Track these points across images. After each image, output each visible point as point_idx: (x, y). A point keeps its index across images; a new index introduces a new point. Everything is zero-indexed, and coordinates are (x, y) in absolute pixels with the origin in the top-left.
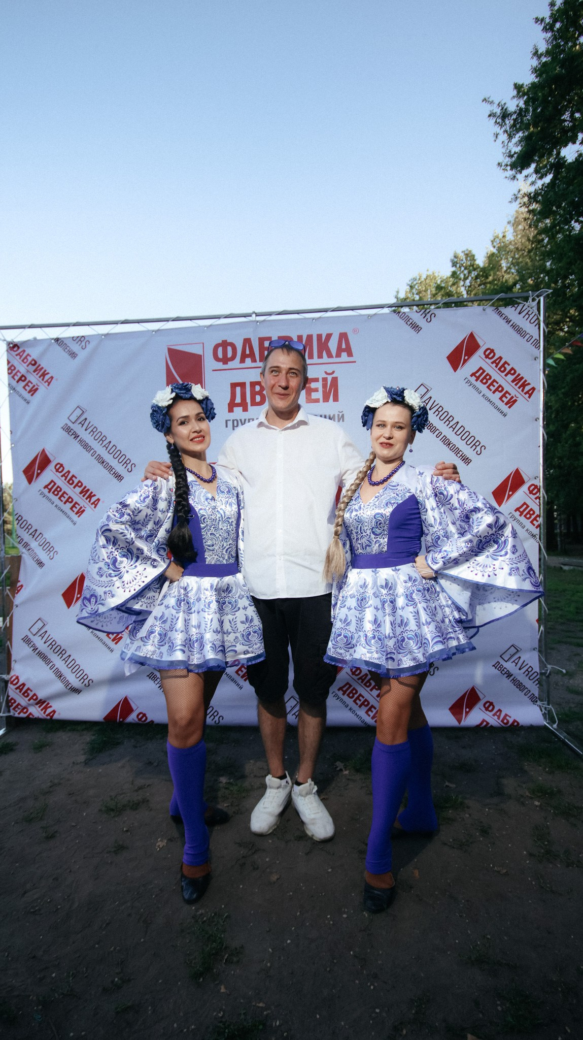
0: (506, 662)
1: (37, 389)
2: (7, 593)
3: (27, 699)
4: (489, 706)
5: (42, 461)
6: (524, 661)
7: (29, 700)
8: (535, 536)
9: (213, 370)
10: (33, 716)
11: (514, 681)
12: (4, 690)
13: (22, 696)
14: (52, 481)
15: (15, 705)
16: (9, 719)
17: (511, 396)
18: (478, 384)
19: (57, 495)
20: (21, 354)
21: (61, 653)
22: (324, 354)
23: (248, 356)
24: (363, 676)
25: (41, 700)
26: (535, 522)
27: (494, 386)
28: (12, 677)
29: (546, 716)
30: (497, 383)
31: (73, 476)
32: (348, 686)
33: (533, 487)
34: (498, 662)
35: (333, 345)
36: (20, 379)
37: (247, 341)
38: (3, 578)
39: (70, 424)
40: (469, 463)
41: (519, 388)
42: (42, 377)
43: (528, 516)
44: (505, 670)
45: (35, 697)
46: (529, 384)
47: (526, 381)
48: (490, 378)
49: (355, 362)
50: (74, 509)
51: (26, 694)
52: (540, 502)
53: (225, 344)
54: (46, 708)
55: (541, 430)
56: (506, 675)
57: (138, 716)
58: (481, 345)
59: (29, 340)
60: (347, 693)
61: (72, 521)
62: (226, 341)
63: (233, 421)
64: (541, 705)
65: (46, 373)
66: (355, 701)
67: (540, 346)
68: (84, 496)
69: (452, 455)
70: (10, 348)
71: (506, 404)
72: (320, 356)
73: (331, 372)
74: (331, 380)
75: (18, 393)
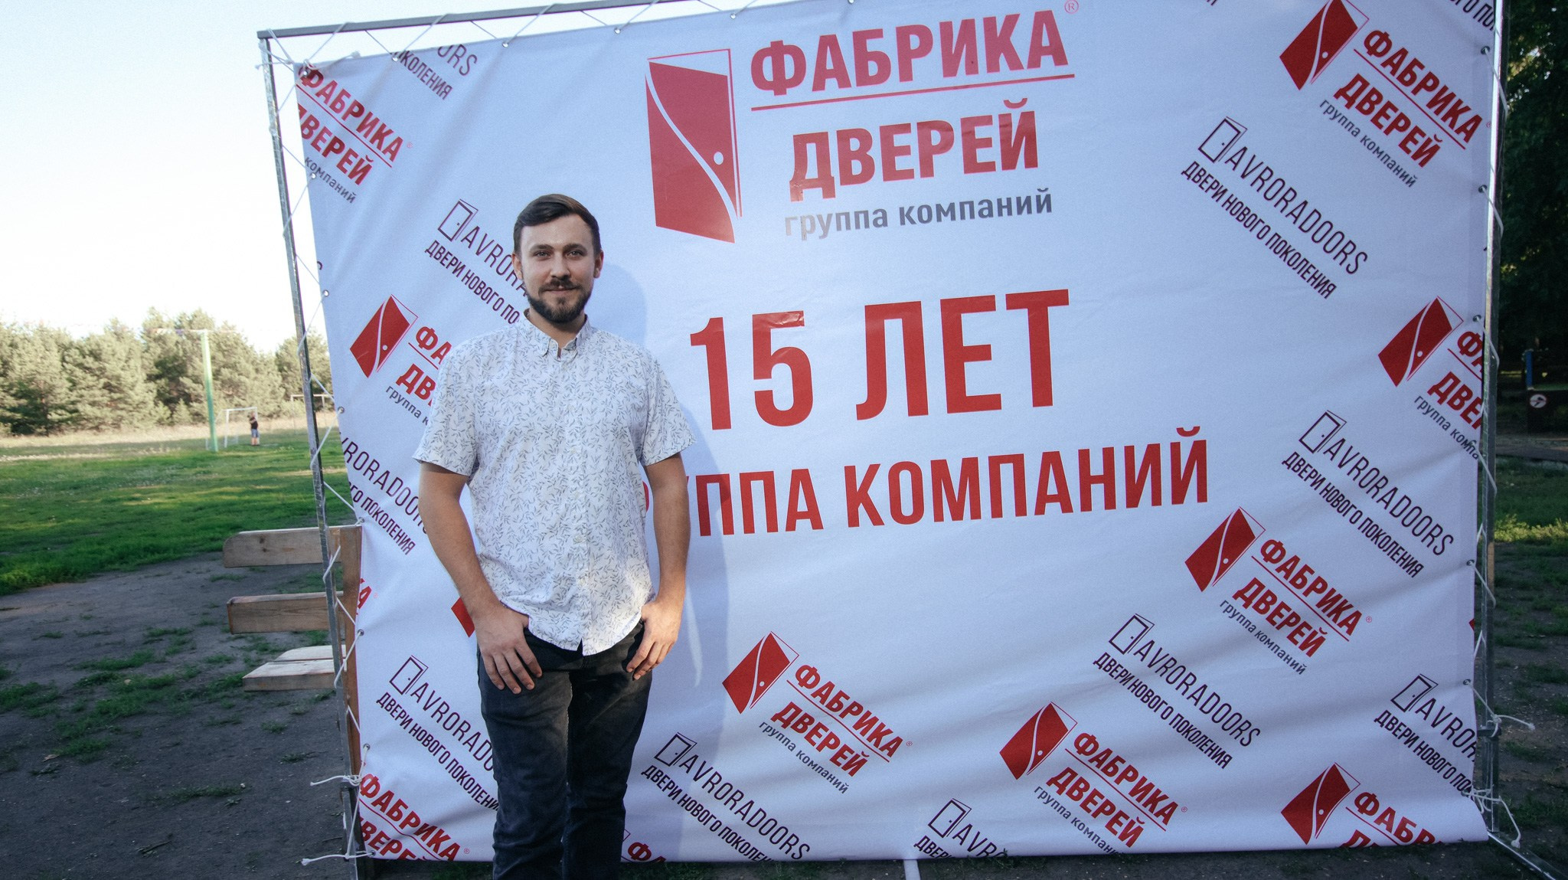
0: (1404, 710)
1: (368, 168)
3: (397, 824)
4: (1367, 803)
5: (390, 324)
6: (1443, 708)
7: (402, 826)
8: (1470, 444)
9: (753, 109)
10: (413, 856)
11: (1422, 750)
12: (350, 806)
13: (388, 817)
14: (414, 368)
15: (373, 836)
16: (363, 862)
17: (1426, 138)
18: (1353, 114)
19: (425, 397)
20: (328, 92)
21: (459, 729)
22: (1002, 60)
23: (831, 74)
24: (1100, 753)
25: (426, 825)
26: (1471, 415)
27: (1388, 117)
28: (364, 780)
29: (1490, 819)
30: (1395, 109)
32: (1069, 774)
33: (1469, 339)
34: (1387, 712)
35: (1021, 40)
36: (330, 148)
37: (828, 43)
38: (329, 574)
39: (443, 242)
40: (1330, 292)
41: (1444, 119)
42: (377, 141)
43: (1457, 402)
44: (1403, 729)
45: (413, 820)
46: (1467, 109)
47: (1460, 102)
48: (1380, 97)
49: (1072, 76)
51: (395, 814)
52: (1482, 371)
53: (777, 50)
54: (437, 841)
55: (1491, 210)
56: (1404, 739)
57: (632, 850)
58: (1358, 25)
59: (342, 61)
60: (1068, 788)
62: (782, 42)
63: (803, 219)
64: (1477, 796)
65: (384, 131)
66: (1084, 806)
67: (1494, 20)
69: (1293, 275)
70: (303, 78)
71: (1415, 157)
72: (993, 67)
73: (1020, 101)
74: (1019, 118)
75: (327, 177)
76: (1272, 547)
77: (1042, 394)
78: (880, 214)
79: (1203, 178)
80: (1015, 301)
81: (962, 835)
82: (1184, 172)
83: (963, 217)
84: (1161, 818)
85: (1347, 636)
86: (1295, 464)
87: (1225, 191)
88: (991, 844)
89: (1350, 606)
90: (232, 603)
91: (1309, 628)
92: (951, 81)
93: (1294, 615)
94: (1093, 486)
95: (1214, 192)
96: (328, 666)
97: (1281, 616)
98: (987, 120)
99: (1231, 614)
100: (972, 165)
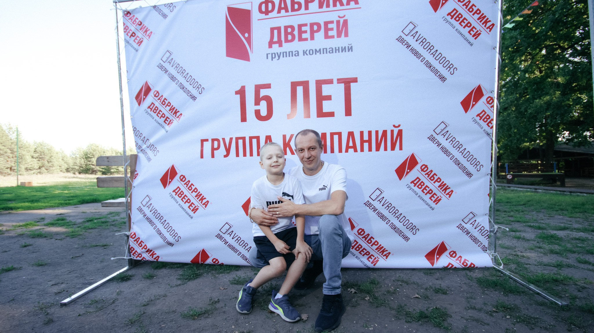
0: (466, 223)
1: (142, 41)
2: (129, 180)
3: (141, 248)
5: (147, 90)
7: (142, 249)
8: (489, 134)
9: (258, 20)
10: (146, 259)
12: (127, 241)
13: (138, 246)
14: (153, 103)
15: (133, 252)
16: (130, 260)
17: (477, 30)
18: (453, 21)
19: (155, 113)
20: (132, 18)
21: (160, 218)
22: (338, 3)
23: (283, 9)
25: (149, 249)
26: (490, 125)
27: (464, 23)
28: (131, 233)
29: (493, 260)
30: (467, 20)
31: (165, 99)
33: (490, 99)
36: (132, 35)
39: (162, 63)
40: (445, 81)
41: (483, 24)
42: (145, 33)
43: (485, 120)
45: (145, 247)
46: (490, 21)
47: (488, 19)
48: (462, 16)
50: (166, 121)
51: (140, 245)
52: (493, 110)
53: (267, 2)
54: (152, 255)
55: (497, 56)
57: (213, 260)
59: (136, 9)
61: (166, 130)
63: (272, 54)
64: (489, 253)
65: (148, 30)
68: (171, 112)
69: (432, 74)
70: (125, 14)
71: (473, 36)
72: (335, 5)
73: (343, 16)
74: (343, 21)
75: (131, 45)
76: (424, 167)
77: (348, 112)
78: (297, 52)
79: (403, 41)
80: (340, 81)
82: (397, 39)
83: (323, 53)
84: (385, 257)
85: (449, 198)
86: (432, 139)
87: (410, 46)
89: (450, 188)
90: (98, 178)
91: (437, 195)
92: (321, 10)
93: (431, 190)
94: (365, 144)
95: (407, 46)
97: (426, 190)
98: (332, 22)
99: (409, 189)
100: (327, 37)
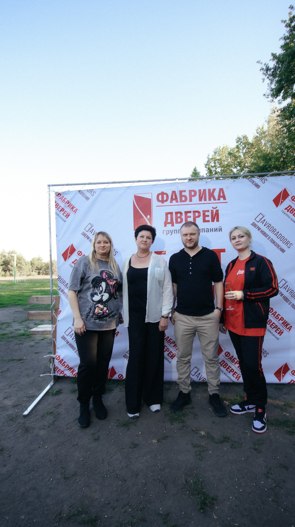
1: (69, 215)
2: (54, 315)
4: (294, 373)
5: (72, 250)
7: (65, 367)
9: (157, 206)
10: (67, 375)
12: (53, 362)
13: (62, 365)
15: (58, 370)
16: (54, 376)
18: (289, 213)
20: (62, 198)
22: (212, 198)
23: (174, 199)
24: (231, 357)
25: (71, 368)
28: (56, 356)
32: (223, 362)
35: (216, 194)
36: (61, 210)
37: (174, 192)
38: (52, 307)
39: (85, 232)
40: (284, 252)
42: (72, 209)
45: (68, 366)
49: (227, 202)
51: (63, 365)
53: (163, 194)
54: (73, 372)
57: (119, 376)
58: (289, 194)
59: (66, 192)
60: (223, 365)
62: (163, 192)
63: (166, 231)
65: (74, 207)
66: (227, 370)
69: (275, 248)
70: (57, 195)
72: (210, 200)
73: (215, 207)
74: (215, 211)
75: (60, 217)
79: (256, 226)
81: (198, 376)
82: (251, 224)
83: (202, 232)
85: (289, 331)
87: (260, 229)
88: (205, 378)
89: (289, 324)
90: (29, 313)
91: (280, 329)
92: (200, 202)
93: (276, 326)
95: (258, 229)
96: (50, 329)
97: (273, 326)
98: (208, 211)
100: (204, 221)
